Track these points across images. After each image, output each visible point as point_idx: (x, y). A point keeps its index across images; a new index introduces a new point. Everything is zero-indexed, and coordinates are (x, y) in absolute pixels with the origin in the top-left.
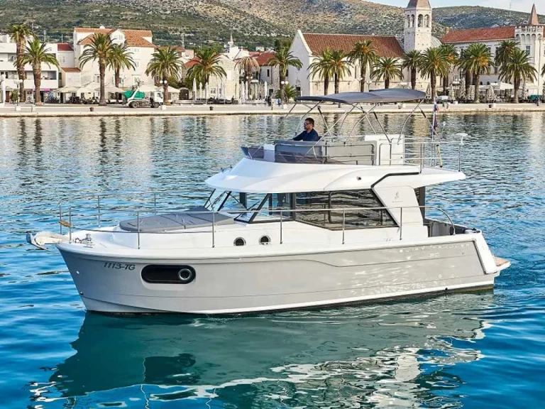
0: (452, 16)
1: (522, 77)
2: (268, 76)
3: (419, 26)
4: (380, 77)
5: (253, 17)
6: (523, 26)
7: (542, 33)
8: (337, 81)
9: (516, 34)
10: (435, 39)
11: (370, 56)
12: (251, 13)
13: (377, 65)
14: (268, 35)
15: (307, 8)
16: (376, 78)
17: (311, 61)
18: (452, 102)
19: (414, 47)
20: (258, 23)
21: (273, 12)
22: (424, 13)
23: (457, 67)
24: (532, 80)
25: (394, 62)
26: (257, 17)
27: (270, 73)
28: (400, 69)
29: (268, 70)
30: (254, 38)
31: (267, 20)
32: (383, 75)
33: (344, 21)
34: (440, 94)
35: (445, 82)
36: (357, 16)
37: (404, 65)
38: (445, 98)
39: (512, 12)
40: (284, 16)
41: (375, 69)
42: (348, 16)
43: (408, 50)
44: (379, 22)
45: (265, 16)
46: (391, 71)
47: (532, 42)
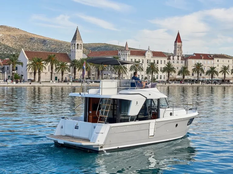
0: (94, 47)
1: (121, 72)
2: (8, 69)
3: (77, 49)
4: (59, 70)
5: (4, 45)
6: (122, 50)
7: (130, 54)
8: (39, 72)
9: (119, 54)
10: (85, 55)
11: (55, 61)
12: (3, 43)
13: (58, 65)
14: (11, 53)
15: (30, 41)
16: (57, 71)
17: (28, 63)
18: (92, 82)
19: (75, 58)
20: (6, 47)
21: (14, 43)
22: (79, 43)
23: (94, 67)
24: (126, 73)
25: (66, 64)
26: (6, 45)
27: (9, 68)
28: (69, 68)
29: (8, 67)
30: (4, 54)
31: (11, 46)
32: (60, 70)
33: (47, 48)
34: (87, 79)
35: (89, 74)
36: (53, 46)
37: (71, 66)
38: (89, 80)
39: (119, 46)
40: (19, 45)
41: (57, 67)
42: (49, 46)
43: (72, 59)
44: (62, 49)
45: (10, 45)
46: (65, 68)
47: (126, 57)
